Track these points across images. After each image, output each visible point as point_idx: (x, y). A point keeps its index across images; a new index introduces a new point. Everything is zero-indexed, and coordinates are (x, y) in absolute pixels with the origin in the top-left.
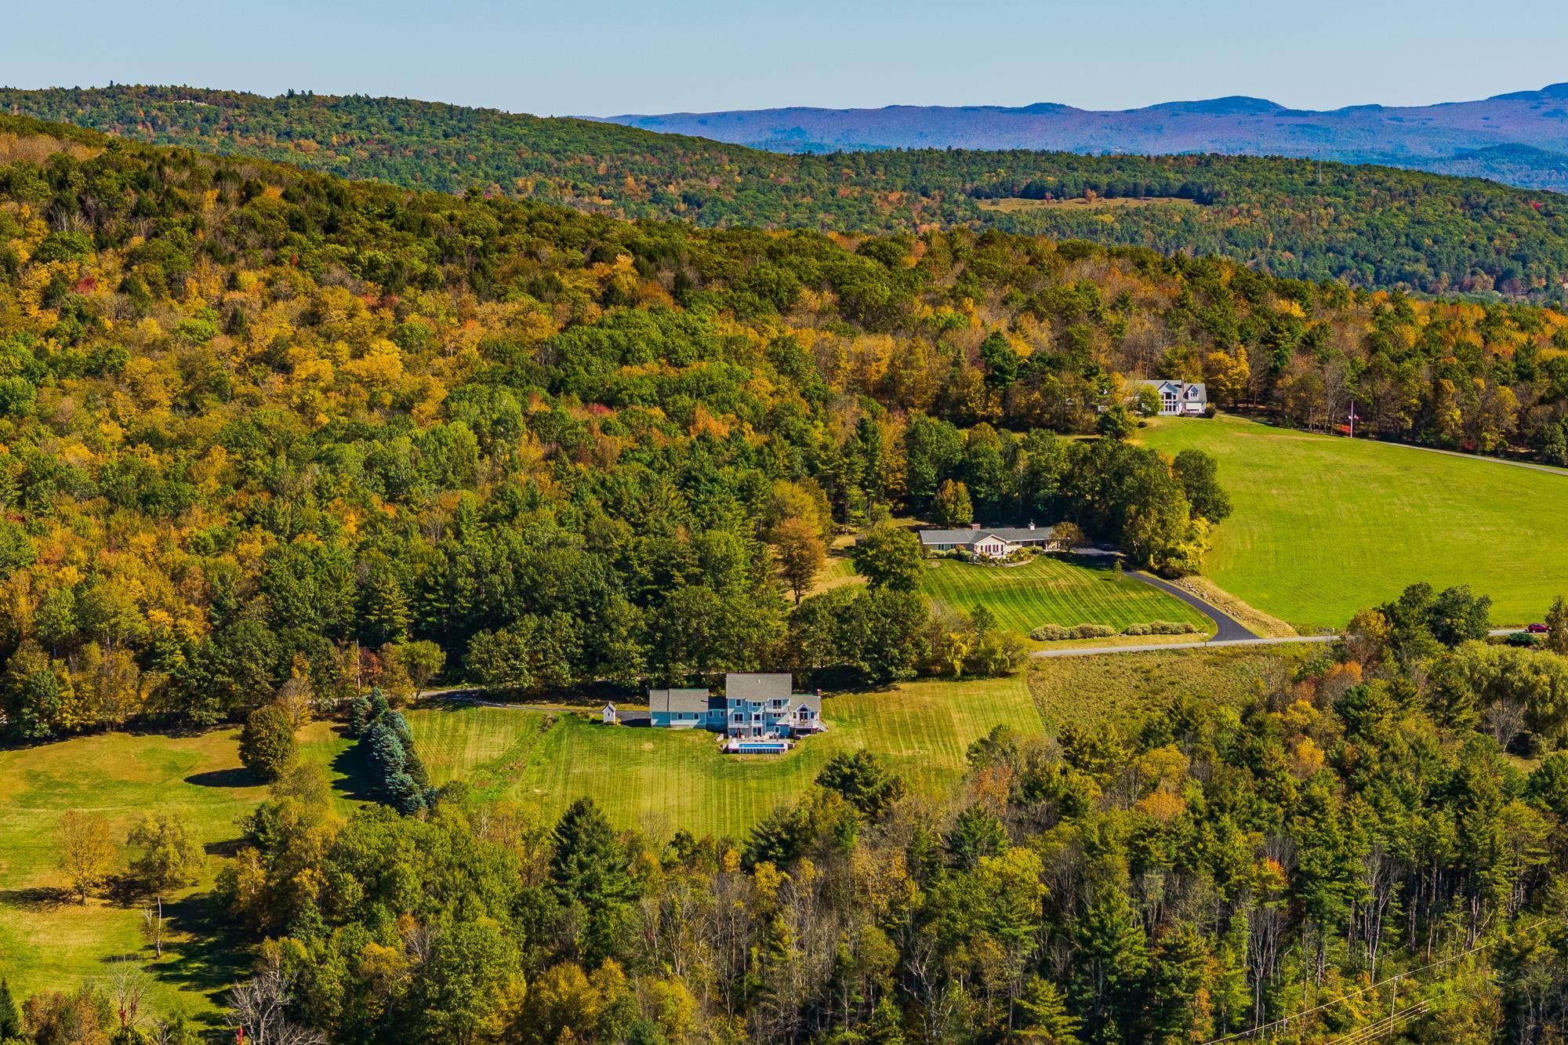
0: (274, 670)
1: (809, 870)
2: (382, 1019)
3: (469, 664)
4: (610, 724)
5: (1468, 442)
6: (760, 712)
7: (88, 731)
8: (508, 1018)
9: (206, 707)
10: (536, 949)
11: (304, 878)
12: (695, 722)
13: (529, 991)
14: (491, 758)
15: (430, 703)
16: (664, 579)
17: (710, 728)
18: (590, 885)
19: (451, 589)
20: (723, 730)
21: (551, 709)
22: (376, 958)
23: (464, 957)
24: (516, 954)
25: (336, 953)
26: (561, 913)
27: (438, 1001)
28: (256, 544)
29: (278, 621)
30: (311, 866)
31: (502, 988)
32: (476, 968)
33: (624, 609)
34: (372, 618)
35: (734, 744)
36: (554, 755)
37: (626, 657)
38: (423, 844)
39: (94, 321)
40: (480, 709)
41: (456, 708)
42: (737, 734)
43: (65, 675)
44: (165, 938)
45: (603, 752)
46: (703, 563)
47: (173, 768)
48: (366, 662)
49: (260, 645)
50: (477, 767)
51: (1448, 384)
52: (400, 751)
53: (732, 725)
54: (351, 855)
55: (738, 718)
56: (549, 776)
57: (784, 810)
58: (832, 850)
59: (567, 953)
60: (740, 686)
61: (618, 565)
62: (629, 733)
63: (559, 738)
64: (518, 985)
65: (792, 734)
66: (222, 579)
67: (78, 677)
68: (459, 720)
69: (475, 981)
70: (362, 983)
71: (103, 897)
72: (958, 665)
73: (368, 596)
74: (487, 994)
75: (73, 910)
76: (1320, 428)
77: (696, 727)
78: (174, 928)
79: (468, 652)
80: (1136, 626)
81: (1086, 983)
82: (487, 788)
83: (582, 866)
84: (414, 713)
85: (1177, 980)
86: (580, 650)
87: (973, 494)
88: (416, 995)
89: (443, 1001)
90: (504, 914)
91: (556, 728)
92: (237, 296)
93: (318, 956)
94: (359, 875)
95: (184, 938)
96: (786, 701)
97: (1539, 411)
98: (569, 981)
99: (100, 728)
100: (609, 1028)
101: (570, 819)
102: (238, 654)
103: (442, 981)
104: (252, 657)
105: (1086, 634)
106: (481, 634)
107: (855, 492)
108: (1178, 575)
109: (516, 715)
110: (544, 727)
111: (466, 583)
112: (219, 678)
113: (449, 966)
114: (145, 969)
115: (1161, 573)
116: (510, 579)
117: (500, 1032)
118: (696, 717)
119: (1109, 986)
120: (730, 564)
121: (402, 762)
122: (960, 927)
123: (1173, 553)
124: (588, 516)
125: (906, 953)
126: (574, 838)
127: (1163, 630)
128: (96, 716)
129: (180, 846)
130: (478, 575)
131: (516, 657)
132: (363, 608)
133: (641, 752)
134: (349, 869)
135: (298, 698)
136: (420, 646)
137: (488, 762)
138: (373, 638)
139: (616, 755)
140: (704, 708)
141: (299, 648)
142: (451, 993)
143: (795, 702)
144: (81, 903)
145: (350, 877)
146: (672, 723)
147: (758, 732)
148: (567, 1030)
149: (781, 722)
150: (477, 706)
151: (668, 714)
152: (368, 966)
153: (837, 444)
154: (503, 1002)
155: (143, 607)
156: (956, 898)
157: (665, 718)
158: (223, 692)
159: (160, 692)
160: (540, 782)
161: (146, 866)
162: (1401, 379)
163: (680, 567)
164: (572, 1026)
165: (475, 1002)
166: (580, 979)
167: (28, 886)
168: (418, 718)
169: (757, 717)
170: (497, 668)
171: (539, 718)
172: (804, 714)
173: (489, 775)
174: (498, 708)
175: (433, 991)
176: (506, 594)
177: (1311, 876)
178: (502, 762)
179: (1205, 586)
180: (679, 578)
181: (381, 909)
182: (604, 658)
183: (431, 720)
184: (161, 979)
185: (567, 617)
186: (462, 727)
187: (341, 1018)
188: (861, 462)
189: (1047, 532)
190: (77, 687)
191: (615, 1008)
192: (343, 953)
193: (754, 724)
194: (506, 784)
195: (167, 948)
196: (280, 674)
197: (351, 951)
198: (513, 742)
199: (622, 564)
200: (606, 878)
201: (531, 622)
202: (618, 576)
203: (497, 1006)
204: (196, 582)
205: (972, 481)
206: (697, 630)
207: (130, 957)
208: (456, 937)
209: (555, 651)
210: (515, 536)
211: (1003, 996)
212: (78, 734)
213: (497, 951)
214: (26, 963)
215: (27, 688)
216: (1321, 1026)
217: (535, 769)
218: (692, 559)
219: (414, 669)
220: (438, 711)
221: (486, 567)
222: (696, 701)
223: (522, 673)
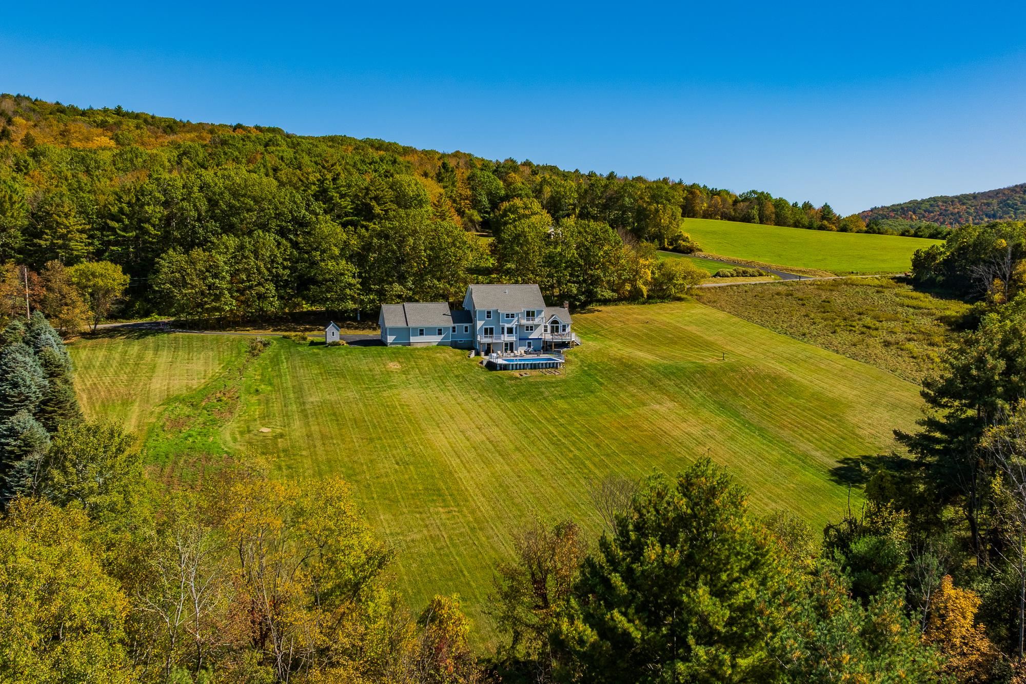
3: (158, 284)
4: (334, 344)
6: (513, 324)
12: (438, 339)
14: (189, 388)
15: (110, 333)
16: (365, 211)
17: (455, 345)
19: (138, 219)
20: (474, 347)
21: (260, 335)
33: (331, 231)
34: (42, 242)
36: (276, 381)
40: (172, 336)
41: (142, 336)
42: (489, 349)
45: (340, 374)
46: (398, 200)
50: (169, 400)
53: (482, 339)
55: (489, 332)
56: (276, 407)
61: (317, 197)
62: (363, 353)
63: (275, 361)
65: (547, 348)
68: (146, 348)
72: (645, 290)
73: (40, 221)
77: (440, 344)
79: (157, 272)
80: (725, 271)
82: (185, 430)
84: (90, 342)
86: (287, 272)
91: (268, 352)
96: (540, 312)
106: (171, 252)
109: (217, 340)
110: (254, 352)
111: (155, 211)
115: (675, 251)
116: (204, 206)
118: (440, 332)
121: (36, 394)
123: (681, 237)
131: (215, 276)
132: (31, 234)
133: (389, 373)
136: (99, 269)
137: (184, 392)
138: (38, 260)
139: (357, 377)
140: (447, 323)
143: (547, 315)
146: (413, 339)
147: (510, 347)
149: (534, 335)
150: (168, 332)
151: (408, 330)
157: (404, 333)
160: (266, 417)
168: (93, 348)
169: (510, 331)
170: (193, 287)
171: (247, 343)
172: (555, 326)
173: (187, 410)
174: (195, 334)
176: (199, 220)
178: (205, 392)
180: (378, 210)
182: (315, 281)
183: (109, 349)
185: (270, 239)
186: (149, 355)
193: (506, 338)
194: (214, 422)
198: (216, 369)
201: (231, 242)
206: (413, 248)
209: (260, 273)
217: (254, 399)
218: (388, 195)
219: (95, 296)
220: (120, 340)
221: (178, 195)
222: (439, 313)
223: (222, 294)
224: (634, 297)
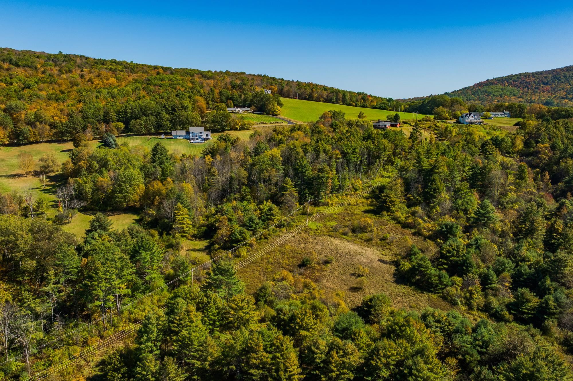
0: (83, 128)
1: (218, 157)
2: (104, 198)
4: (163, 138)
5: (318, 100)
6: (197, 135)
7: (37, 142)
8: (140, 196)
9: (67, 137)
10: (148, 179)
11: (82, 163)
12: (182, 137)
13: (146, 189)
14: (136, 145)
15: (121, 136)
16: (174, 110)
17: (186, 139)
18: (161, 163)
19: (126, 113)
20: (189, 139)
21: (150, 137)
22: (101, 181)
23: (127, 179)
24: (142, 180)
25: (90, 181)
26: (154, 170)
27: (119, 192)
28: (81, 105)
29: (85, 118)
30: (84, 160)
31: (138, 187)
32: (130, 182)
33: (165, 115)
34: (107, 118)
35: (192, 141)
37: (166, 125)
38: (116, 155)
39: (52, 76)
40: (133, 137)
41: (127, 137)
42: (193, 139)
43: (31, 129)
44: (48, 184)
46: (182, 107)
47: (58, 149)
48: (106, 127)
49: (79, 122)
51: (314, 90)
52: (113, 142)
53: (191, 138)
54: (96, 157)
55: (193, 136)
57: (210, 145)
58: (224, 153)
59: (156, 179)
60: (192, 129)
61: (163, 107)
62: (168, 140)
63: (152, 141)
64: (142, 187)
65: (205, 139)
66: (72, 111)
67: (34, 130)
69: (130, 186)
70: (97, 189)
71: (32, 175)
72: (238, 127)
73: (106, 113)
74: (134, 189)
75: (24, 178)
76: (291, 98)
78: (51, 181)
79: (130, 124)
80: (272, 122)
81: (298, 179)
83: (159, 158)
85: (324, 177)
86: (156, 124)
87: (234, 103)
88: (114, 191)
89: (120, 192)
90: (138, 170)
92: (83, 73)
93: (84, 182)
94: (97, 162)
95: (53, 183)
96: (203, 133)
97: (330, 94)
98: (157, 185)
99: (40, 142)
100: (170, 196)
101: (155, 147)
102: (74, 124)
103: (120, 186)
104: (78, 125)
105: (262, 123)
106: (133, 121)
107: (210, 102)
108: (277, 115)
109: (141, 137)
110: (148, 140)
111: (129, 111)
112: (69, 129)
113: (122, 181)
114: (41, 191)
115: (273, 115)
116: (139, 110)
117: (138, 200)
119: (304, 181)
120: (188, 107)
122: (264, 167)
123: (275, 111)
124: (156, 99)
125: (250, 174)
126: (157, 151)
127: (278, 123)
128: (39, 139)
129: (53, 161)
130: (131, 109)
131: (141, 125)
132: (105, 116)
133: (171, 144)
134: (95, 160)
135: (89, 134)
136: (118, 123)
138: (107, 122)
140: (185, 134)
141: (89, 123)
142: (123, 189)
143: (205, 133)
144: (26, 177)
145: (95, 162)
146: (178, 138)
147: (197, 139)
148: (157, 197)
149: (202, 137)
151: (177, 136)
152: (99, 184)
153: (207, 92)
154: (138, 191)
155: (53, 117)
156: (261, 160)
158: (71, 133)
159: (55, 134)
161: (44, 167)
162: (305, 89)
163: (177, 107)
164: (159, 197)
165: (130, 191)
166: (160, 184)
167: (12, 173)
170: (137, 127)
171: (147, 138)
172: (207, 135)
174: (137, 136)
175: (118, 189)
176: (138, 113)
177: (347, 153)
178: (139, 146)
179: (283, 117)
180: (177, 110)
181: (104, 170)
182: (161, 126)
183: (121, 139)
184: (44, 193)
185: (152, 117)
186: (129, 140)
187: (92, 198)
188: (212, 96)
189: (249, 109)
190: (34, 132)
191: (171, 190)
192: (92, 181)
193: (196, 137)
195: (47, 186)
196: (84, 129)
197: (95, 180)
198: (141, 142)
199: (165, 107)
200: (166, 161)
201: (144, 118)
202: (164, 109)
203: (137, 193)
204: (66, 112)
205: (233, 100)
206: (182, 119)
207: (37, 188)
208: (124, 173)
209: (150, 124)
210: (140, 102)
211: (276, 184)
212: (35, 143)
213: (136, 177)
214: (5, 190)
215: (21, 132)
216: (353, 190)
218: (180, 106)
219: (118, 129)
220: (123, 138)
221: (134, 107)
222: (183, 133)
223: (143, 129)
224: (236, 129)
